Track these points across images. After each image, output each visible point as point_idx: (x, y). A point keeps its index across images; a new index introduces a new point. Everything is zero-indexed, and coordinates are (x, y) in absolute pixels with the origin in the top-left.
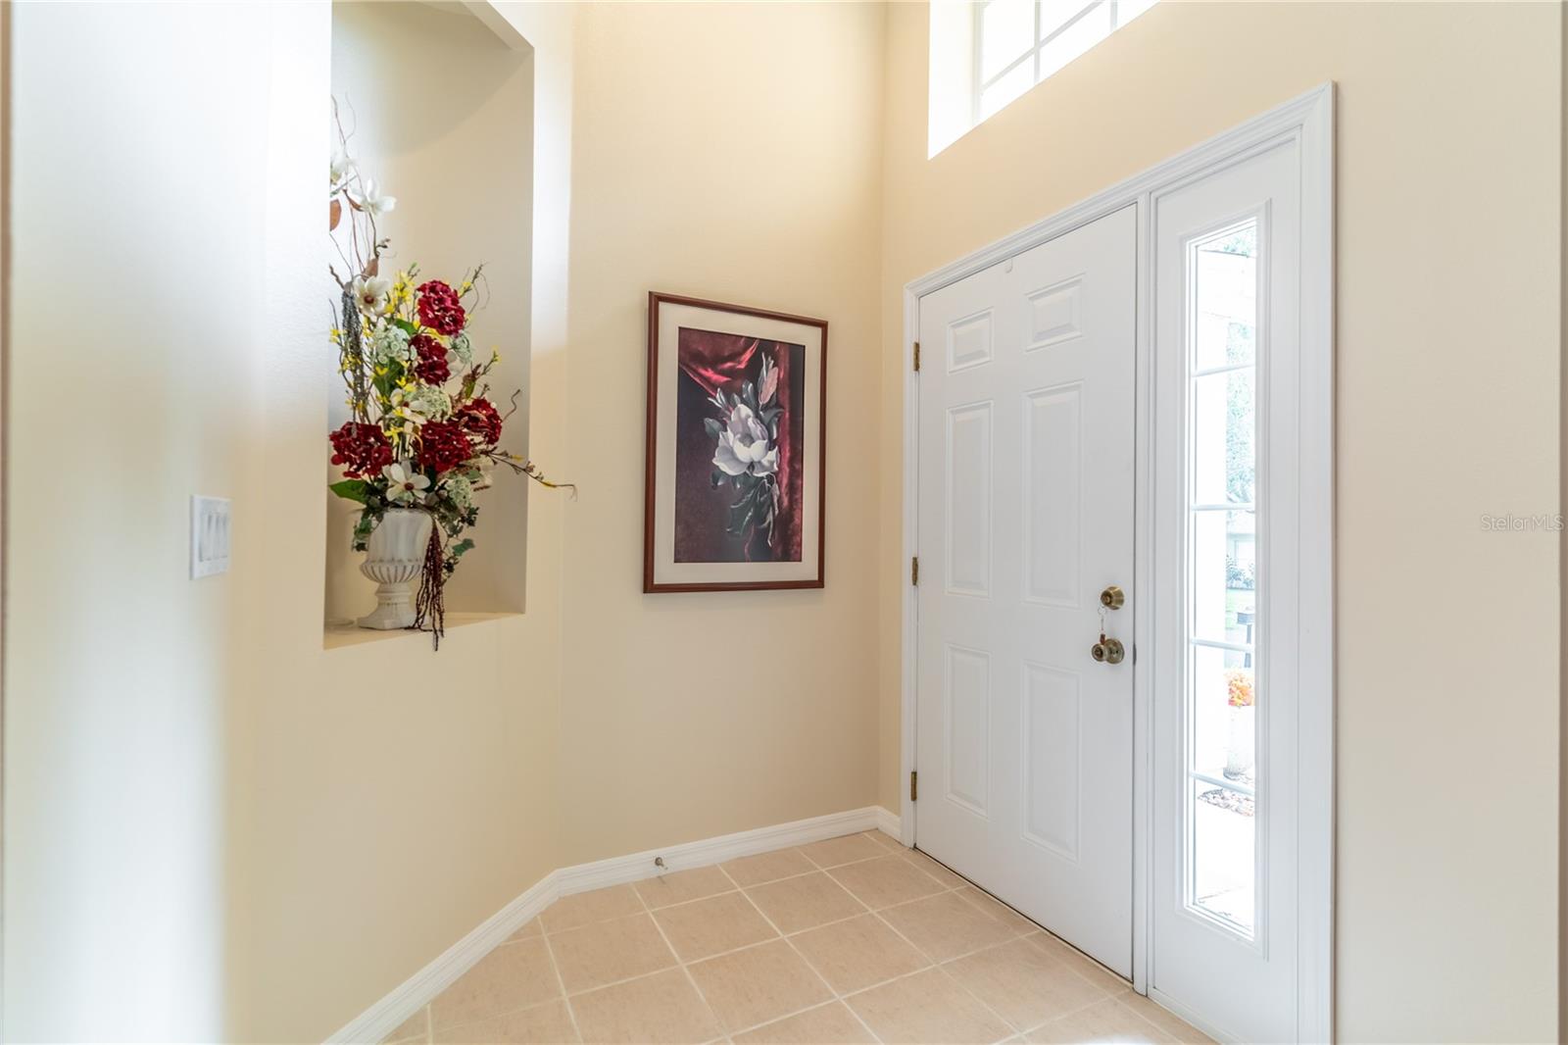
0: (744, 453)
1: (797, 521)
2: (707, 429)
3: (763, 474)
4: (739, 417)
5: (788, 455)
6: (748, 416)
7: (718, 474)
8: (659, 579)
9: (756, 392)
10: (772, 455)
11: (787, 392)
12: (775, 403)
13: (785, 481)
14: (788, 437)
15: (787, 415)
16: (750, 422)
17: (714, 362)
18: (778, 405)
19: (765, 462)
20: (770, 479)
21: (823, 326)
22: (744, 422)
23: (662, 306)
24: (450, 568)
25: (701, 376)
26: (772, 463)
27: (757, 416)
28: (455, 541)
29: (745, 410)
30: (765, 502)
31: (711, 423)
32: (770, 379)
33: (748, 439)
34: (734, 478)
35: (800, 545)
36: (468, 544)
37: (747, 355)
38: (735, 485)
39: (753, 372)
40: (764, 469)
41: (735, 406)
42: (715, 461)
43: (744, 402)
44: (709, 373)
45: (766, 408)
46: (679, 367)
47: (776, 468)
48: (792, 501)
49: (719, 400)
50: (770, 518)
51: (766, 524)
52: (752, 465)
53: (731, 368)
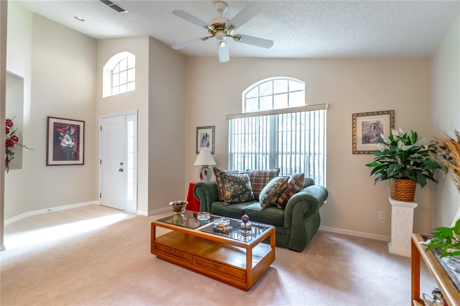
0: (67, 143)
1: (78, 154)
2: (60, 139)
3: (72, 146)
4: (66, 137)
5: (76, 143)
6: (68, 137)
7: (62, 146)
8: (49, 164)
9: (70, 133)
10: (73, 143)
11: (76, 133)
12: (74, 134)
13: (76, 147)
14: (76, 141)
15: (76, 137)
16: (69, 138)
17: (61, 128)
18: (74, 135)
19: (72, 144)
20: (73, 147)
21: (84, 122)
22: (67, 138)
23: (50, 118)
24: (9, 161)
25: (58, 130)
26: (73, 144)
27: (70, 137)
28: (11, 157)
29: (67, 136)
30: (71, 151)
31: (60, 138)
32: (73, 131)
33: (68, 140)
34: (65, 147)
35: (79, 158)
36: (13, 158)
37: (68, 127)
38: (65, 148)
39: (69, 129)
40: (72, 145)
41: (65, 135)
42: (61, 144)
43: (67, 134)
44: (60, 130)
45: (72, 135)
46: (54, 129)
47: (74, 145)
48: (77, 150)
49: (62, 134)
50: (73, 153)
51: (72, 155)
52: (69, 145)
53: (64, 129)
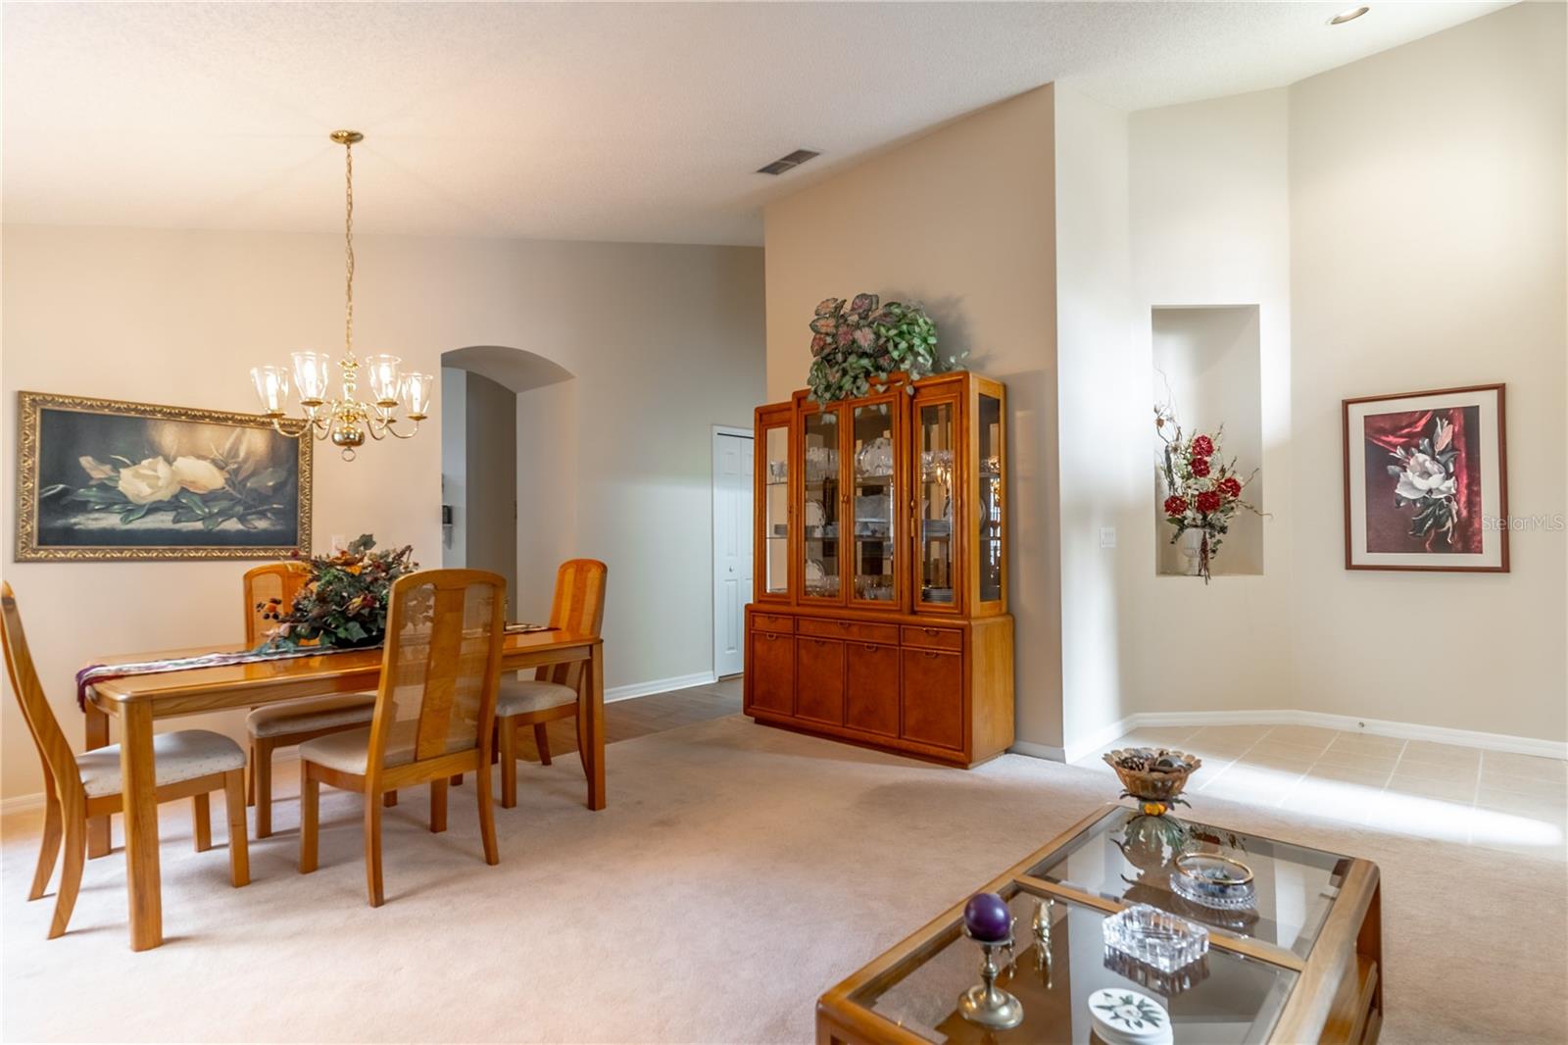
0: (1423, 484)
1: (1476, 525)
2: (1390, 472)
3: (1442, 496)
4: (1418, 462)
5: (1465, 481)
6: (1425, 460)
7: (1399, 499)
8: (1355, 562)
9: (1432, 445)
10: (1451, 483)
11: (1463, 439)
12: (1452, 447)
13: (1463, 499)
14: (1465, 471)
15: (1464, 455)
16: (1428, 464)
17: (1394, 432)
18: (1454, 449)
19: (1443, 488)
20: (1448, 499)
21: (1500, 388)
22: (1422, 465)
23: (1353, 406)
24: (1214, 551)
25: (1384, 442)
26: (1450, 489)
27: (1433, 458)
28: (1214, 540)
29: (1421, 457)
30: (1443, 515)
31: (1393, 469)
32: (1445, 435)
33: (1426, 474)
34: (1415, 501)
35: (1480, 542)
36: (1219, 542)
37: (1423, 421)
38: (1415, 504)
39: (1429, 431)
40: (1442, 492)
41: (1413, 455)
42: (1397, 491)
43: (1420, 451)
44: (1391, 439)
45: (1441, 453)
46: (1366, 439)
47: (1453, 491)
48: (1470, 512)
49: (1400, 453)
50: (1449, 524)
51: (1445, 529)
52: (1430, 491)
53: (1408, 432)
